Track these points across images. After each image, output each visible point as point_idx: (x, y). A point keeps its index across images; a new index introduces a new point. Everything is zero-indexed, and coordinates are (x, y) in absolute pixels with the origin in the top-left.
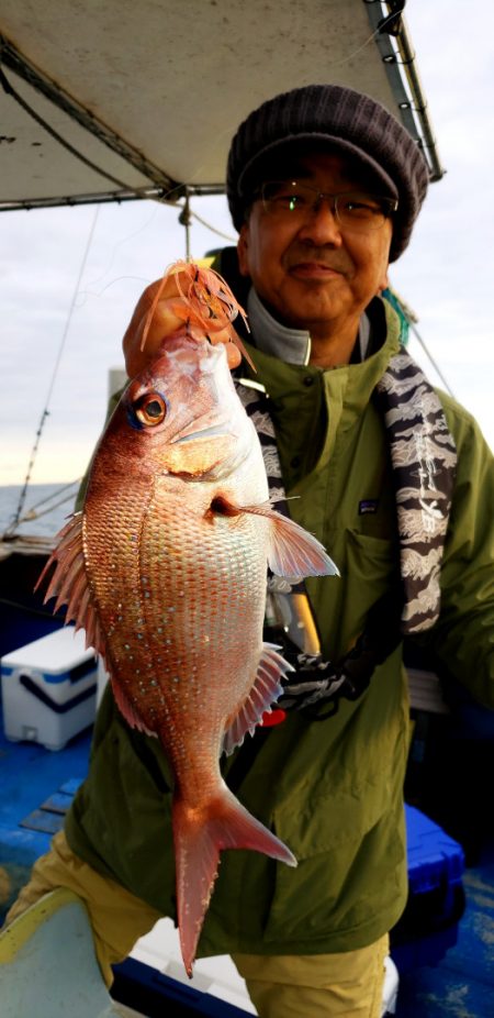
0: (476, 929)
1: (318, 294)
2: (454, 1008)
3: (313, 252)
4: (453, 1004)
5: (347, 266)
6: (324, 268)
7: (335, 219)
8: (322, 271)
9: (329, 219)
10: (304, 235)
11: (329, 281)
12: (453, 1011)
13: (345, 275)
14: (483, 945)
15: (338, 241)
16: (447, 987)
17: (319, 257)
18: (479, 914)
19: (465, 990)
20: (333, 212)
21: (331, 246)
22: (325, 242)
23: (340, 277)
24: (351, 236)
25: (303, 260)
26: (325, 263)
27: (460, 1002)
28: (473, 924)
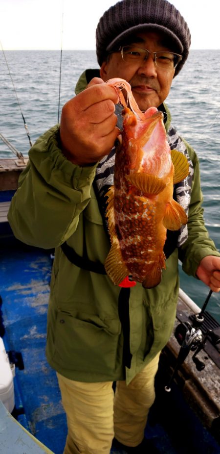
0: (28, 304)
1: (145, 100)
2: (35, 336)
3: (144, 80)
4: (33, 335)
5: (157, 86)
6: (149, 88)
7: (155, 63)
8: (147, 89)
9: (152, 64)
10: (141, 72)
11: (150, 94)
12: (35, 337)
13: (156, 91)
14: (33, 309)
15: (156, 74)
16: (29, 330)
17: (147, 82)
18: (26, 298)
19: (35, 328)
20: (154, 60)
21: (153, 77)
22: (151, 75)
23: (154, 92)
24: (161, 73)
25: (140, 84)
26: (149, 86)
27: (36, 332)
28: (26, 303)
